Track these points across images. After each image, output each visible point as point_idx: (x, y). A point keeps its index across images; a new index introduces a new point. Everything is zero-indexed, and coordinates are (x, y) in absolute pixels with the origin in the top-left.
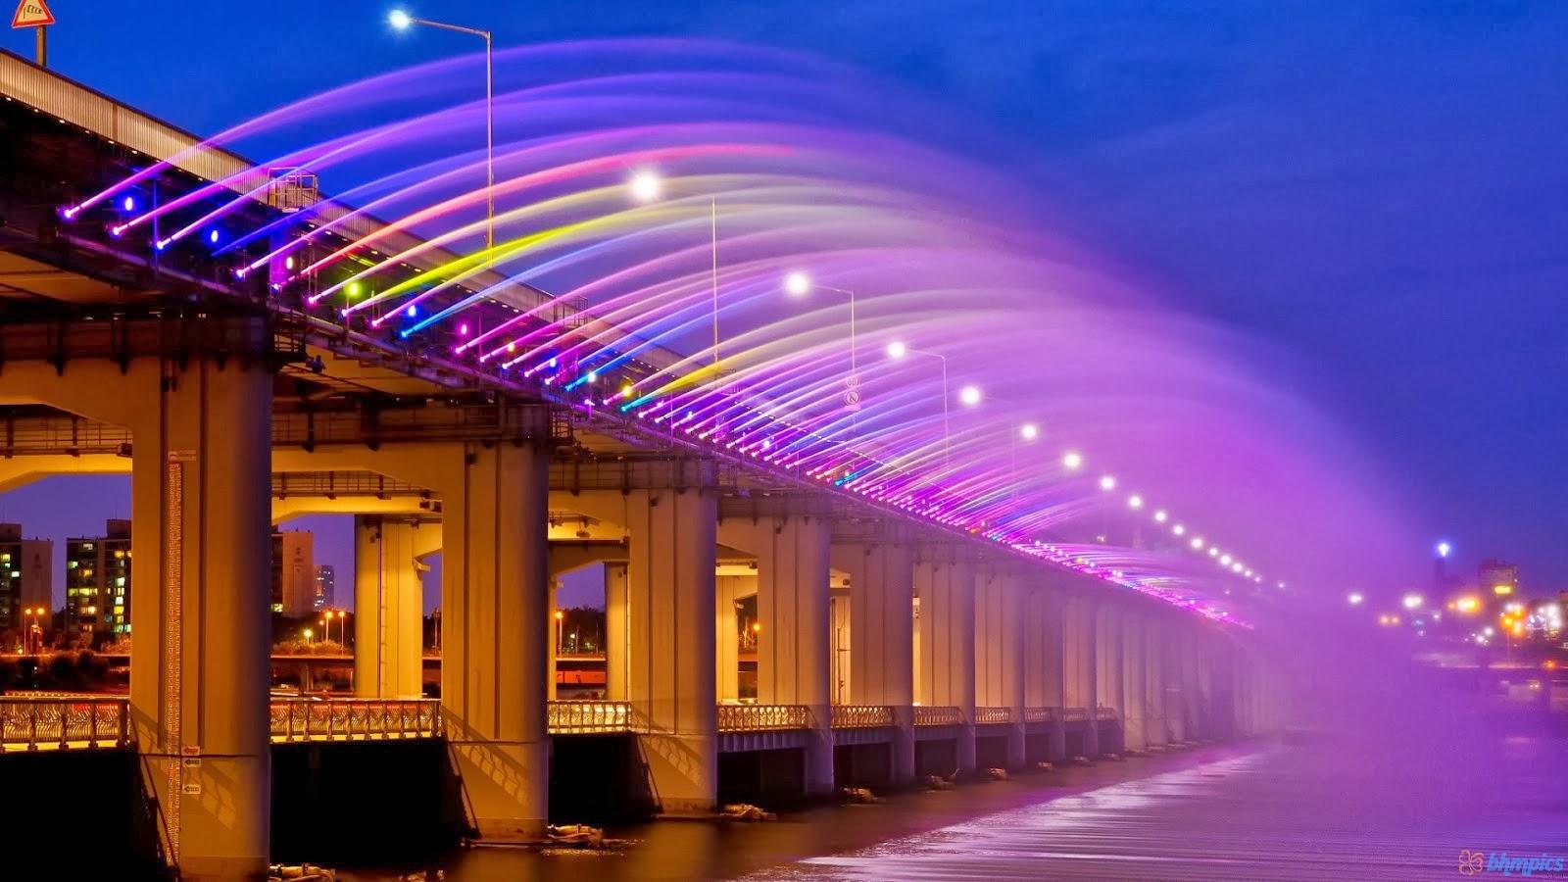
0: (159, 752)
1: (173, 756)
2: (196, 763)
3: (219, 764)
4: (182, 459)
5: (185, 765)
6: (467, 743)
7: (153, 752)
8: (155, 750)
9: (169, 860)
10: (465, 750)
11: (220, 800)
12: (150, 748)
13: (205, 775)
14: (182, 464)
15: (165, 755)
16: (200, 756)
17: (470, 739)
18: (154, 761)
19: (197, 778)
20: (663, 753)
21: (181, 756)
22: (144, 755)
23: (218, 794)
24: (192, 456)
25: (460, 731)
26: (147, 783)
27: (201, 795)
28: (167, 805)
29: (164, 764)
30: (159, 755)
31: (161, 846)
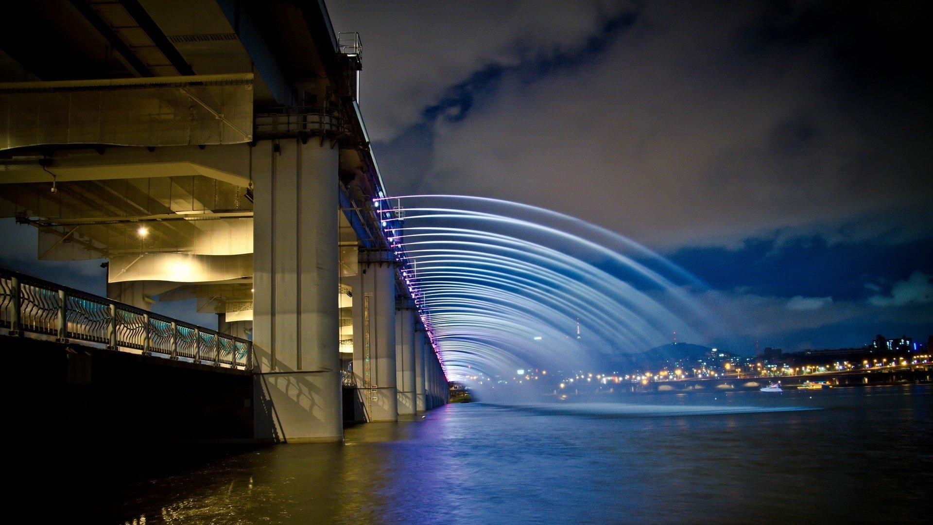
1: (368, 389)
2: (376, 390)
3: (383, 391)
4: (368, 295)
5: (372, 392)
8: (362, 387)
14: (368, 297)
15: (366, 389)
16: (377, 388)
18: (362, 391)
21: (371, 389)
22: (359, 389)
24: (371, 295)
26: (360, 397)
27: (378, 401)
28: (366, 404)
29: (365, 391)
30: (363, 389)
31: (365, 417)
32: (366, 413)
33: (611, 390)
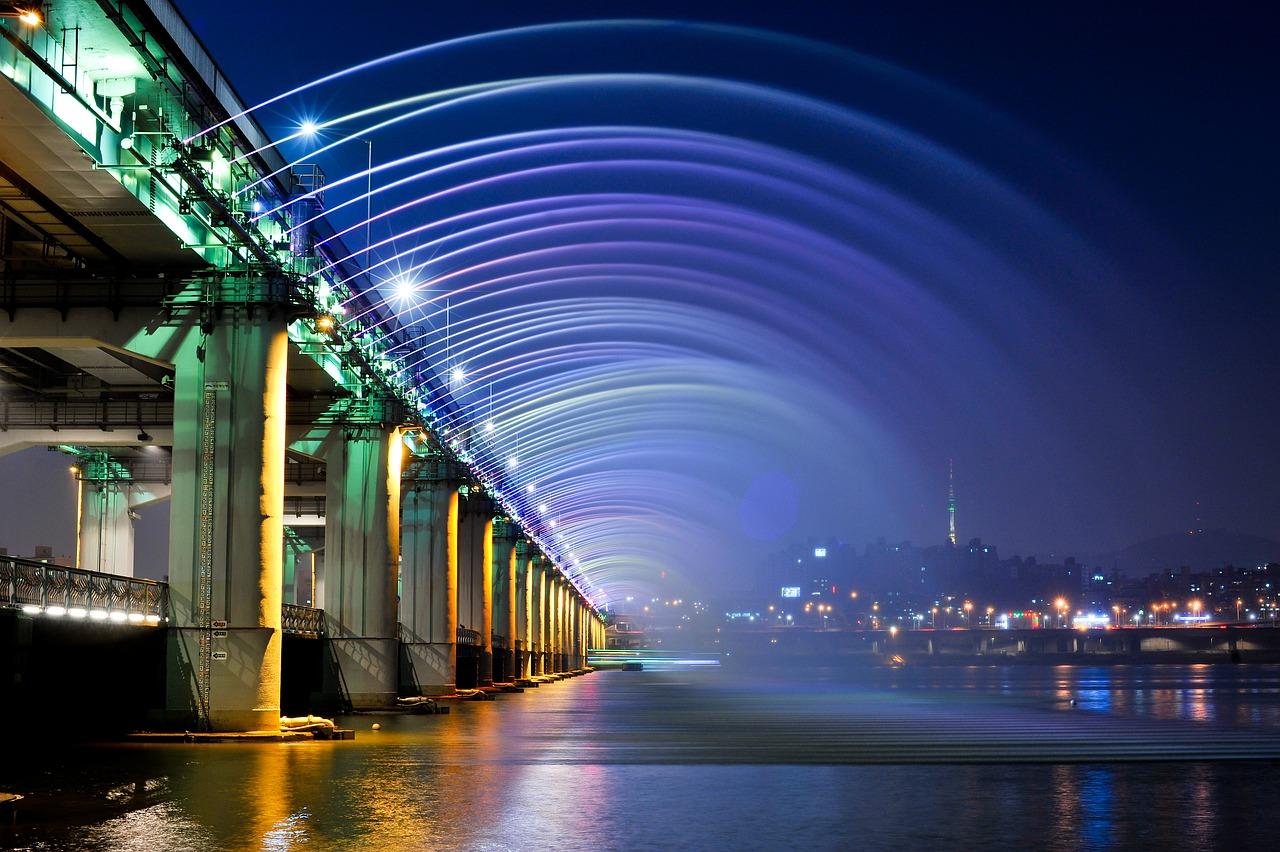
0: (193, 625)
1: (204, 629)
2: (224, 634)
3: (241, 635)
4: (218, 391)
5: (214, 637)
6: (342, 639)
7: (187, 626)
8: (190, 624)
9: (200, 714)
10: (341, 644)
11: (243, 664)
12: (186, 623)
13: (230, 644)
14: (218, 395)
15: (199, 629)
16: (227, 629)
17: (346, 636)
18: (189, 633)
19: (224, 646)
20: (423, 656)
21: (211, 629)
22: (180, 629)
23: (241, 658)
24: (224, 386)
25: (338, 631)
26: (183, 651)
27: (227, 661)
28: (199, 669)
29: (196, 637)
30: (193, 628)
31: (194, 702)
32: (195, 693)
33: (1020, 646)
